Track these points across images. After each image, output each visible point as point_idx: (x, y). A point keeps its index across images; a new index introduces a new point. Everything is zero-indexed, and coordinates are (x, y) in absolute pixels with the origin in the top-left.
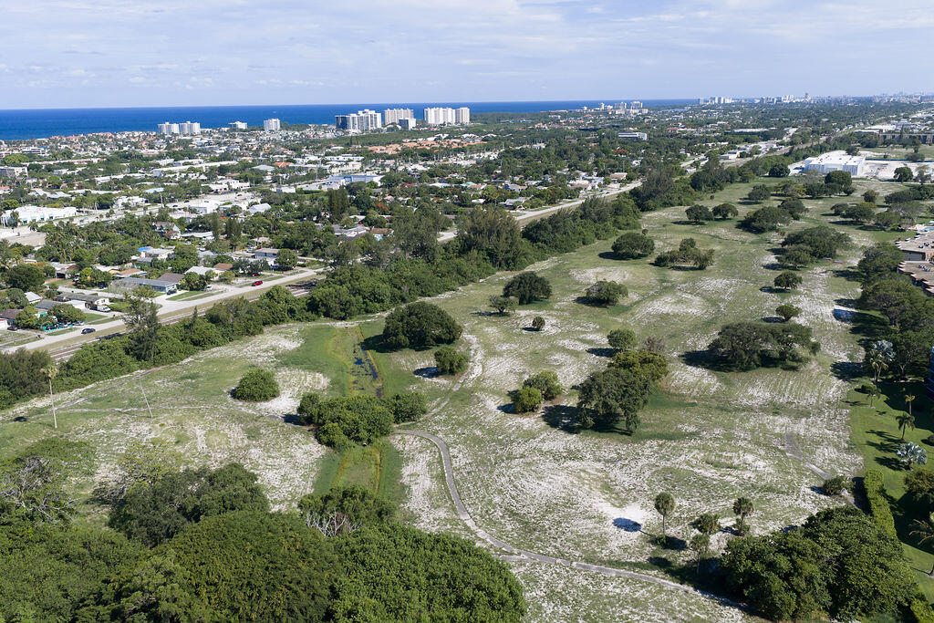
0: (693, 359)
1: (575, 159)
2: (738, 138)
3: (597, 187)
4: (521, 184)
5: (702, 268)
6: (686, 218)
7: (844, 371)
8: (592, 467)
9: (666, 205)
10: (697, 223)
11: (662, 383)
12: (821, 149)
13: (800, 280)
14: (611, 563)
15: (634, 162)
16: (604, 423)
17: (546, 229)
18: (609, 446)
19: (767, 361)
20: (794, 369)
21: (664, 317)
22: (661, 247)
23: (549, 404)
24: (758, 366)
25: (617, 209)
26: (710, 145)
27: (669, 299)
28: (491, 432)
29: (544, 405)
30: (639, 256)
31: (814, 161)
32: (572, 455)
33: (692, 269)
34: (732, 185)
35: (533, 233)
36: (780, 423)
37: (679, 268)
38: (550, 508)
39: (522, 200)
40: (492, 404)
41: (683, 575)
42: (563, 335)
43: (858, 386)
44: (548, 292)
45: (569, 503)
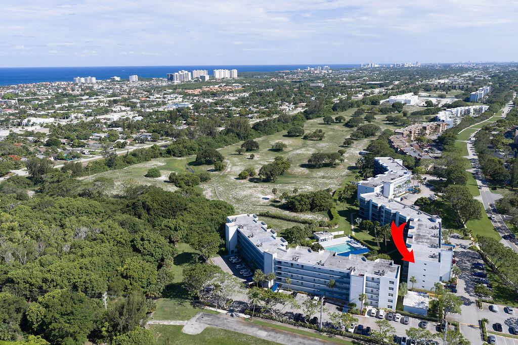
0: (303, 166)
1: (285, 96)
2: (367, 87)
3: (291, 109)
4: (257, 108)
5: (320, 140)
6: (323, 122)
7: (350, 168)
8: (260, 189)
9: (318, 117)
10: (328, 124)
11: (289, 171)
13: (353, 143)
14: (259, 205)
15: (312, 98)
16: (267, 180)
17: (261, 125)
18: (266, 185)
19: (326, 165)
20: (334, 167)
21: (298, 155)
22: (307, 132)
23: (251, 177)
24: (323, 167)
25: (294, 118)
26: (353, 90)
27: (303, 149)
28: (232, 183)
29: (249, 177)
30: (298, 136)
31: (393, 98)
32: (254, 187)
33: (317, 140)
34: (353, 109)
35: (256, 127)
37: (312, 140)
38: (245, 197)
39: (256, 115)
40: (233, 178)
41: (277, 207)
42: (261, 160)
44: (258, 147)
45: (251, 195)
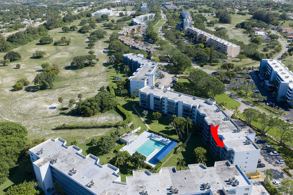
0: (67, 68)
1: (22, 14)
2: (77, 6)
3: (32, 23)
4: (3, 24)
5: (68, 44)
6: (62, 31)
7: (105, 65)
8: (41, 98)
9: (55, 27)
10: (66, 32)
11: (59, 75)
12: (101, 8)
13: (94, 44)
14: (50, 117)
15: (44, 15)
16: (43, 88)
17: (15, 38)
18: (45, 92)
19: (86, 65)
20: (93, 66)
21: (58, 59)
22: (55, 40)
23: (26, 87)
24: (84, 67)
25: (39, 30)
26: (68, 8)
27: (59, 54)
28: (9, 97)
29: (24, 87)
30: (49, 43)
31: (98, 12)
32: (35, 97)
33: (65, 45)
34: (76, 20)
35: (10, 39)
36: (91, 79)
37: (62, 45)
38: (30, 110)
39: (5, 29)
40: (7, 90)
41: (68, 114)
42: (27, 68)
43: (109, 67)
44: (20, 57)
45: (36, 107)
